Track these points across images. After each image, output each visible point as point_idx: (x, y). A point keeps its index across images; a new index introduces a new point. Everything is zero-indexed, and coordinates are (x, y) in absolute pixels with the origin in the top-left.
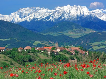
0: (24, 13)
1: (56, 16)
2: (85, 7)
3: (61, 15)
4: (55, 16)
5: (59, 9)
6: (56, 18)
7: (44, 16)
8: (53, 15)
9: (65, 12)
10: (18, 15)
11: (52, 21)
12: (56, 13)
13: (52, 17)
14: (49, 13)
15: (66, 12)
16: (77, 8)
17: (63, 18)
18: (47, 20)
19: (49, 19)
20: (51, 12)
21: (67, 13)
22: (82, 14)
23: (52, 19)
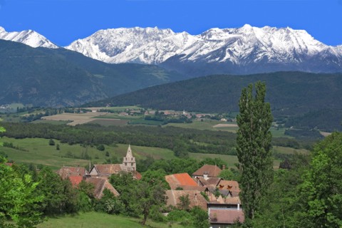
0: (113, 41)
1: (239, 51)
2: (304, 31)
3: (252, 49)
4: (237, 50)
5: (242, 35)
6: (241, 56)
7: (201, 51)
8: (230, 49)
9: (258, 41)
10: (96, 44)
11: (234, 62)
12: (236, 42)
13: (231, 52)
14: (215, 43)
15: (261, 41)
16: (285, 34)
17: (260, 55)
18: (219, 60)
19: (225, 58)
20: (220, 41)
21: (264, 44)
22: (303, 47)
23: (232, 57)
